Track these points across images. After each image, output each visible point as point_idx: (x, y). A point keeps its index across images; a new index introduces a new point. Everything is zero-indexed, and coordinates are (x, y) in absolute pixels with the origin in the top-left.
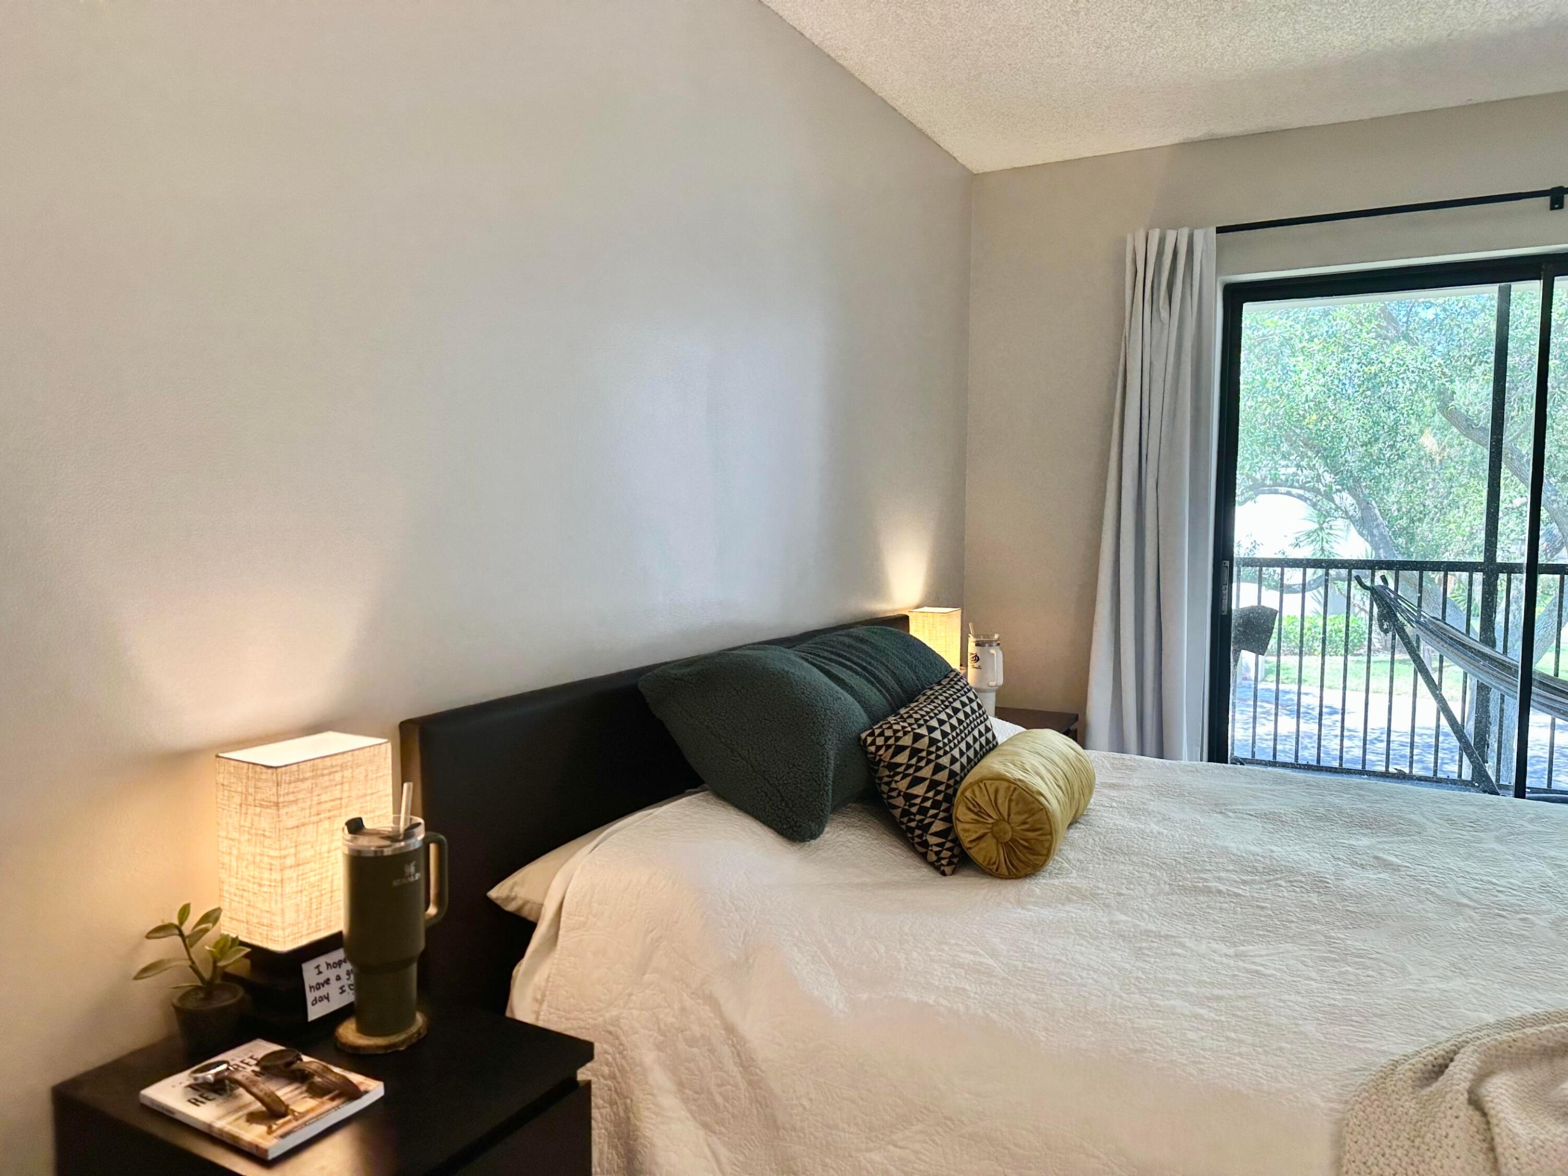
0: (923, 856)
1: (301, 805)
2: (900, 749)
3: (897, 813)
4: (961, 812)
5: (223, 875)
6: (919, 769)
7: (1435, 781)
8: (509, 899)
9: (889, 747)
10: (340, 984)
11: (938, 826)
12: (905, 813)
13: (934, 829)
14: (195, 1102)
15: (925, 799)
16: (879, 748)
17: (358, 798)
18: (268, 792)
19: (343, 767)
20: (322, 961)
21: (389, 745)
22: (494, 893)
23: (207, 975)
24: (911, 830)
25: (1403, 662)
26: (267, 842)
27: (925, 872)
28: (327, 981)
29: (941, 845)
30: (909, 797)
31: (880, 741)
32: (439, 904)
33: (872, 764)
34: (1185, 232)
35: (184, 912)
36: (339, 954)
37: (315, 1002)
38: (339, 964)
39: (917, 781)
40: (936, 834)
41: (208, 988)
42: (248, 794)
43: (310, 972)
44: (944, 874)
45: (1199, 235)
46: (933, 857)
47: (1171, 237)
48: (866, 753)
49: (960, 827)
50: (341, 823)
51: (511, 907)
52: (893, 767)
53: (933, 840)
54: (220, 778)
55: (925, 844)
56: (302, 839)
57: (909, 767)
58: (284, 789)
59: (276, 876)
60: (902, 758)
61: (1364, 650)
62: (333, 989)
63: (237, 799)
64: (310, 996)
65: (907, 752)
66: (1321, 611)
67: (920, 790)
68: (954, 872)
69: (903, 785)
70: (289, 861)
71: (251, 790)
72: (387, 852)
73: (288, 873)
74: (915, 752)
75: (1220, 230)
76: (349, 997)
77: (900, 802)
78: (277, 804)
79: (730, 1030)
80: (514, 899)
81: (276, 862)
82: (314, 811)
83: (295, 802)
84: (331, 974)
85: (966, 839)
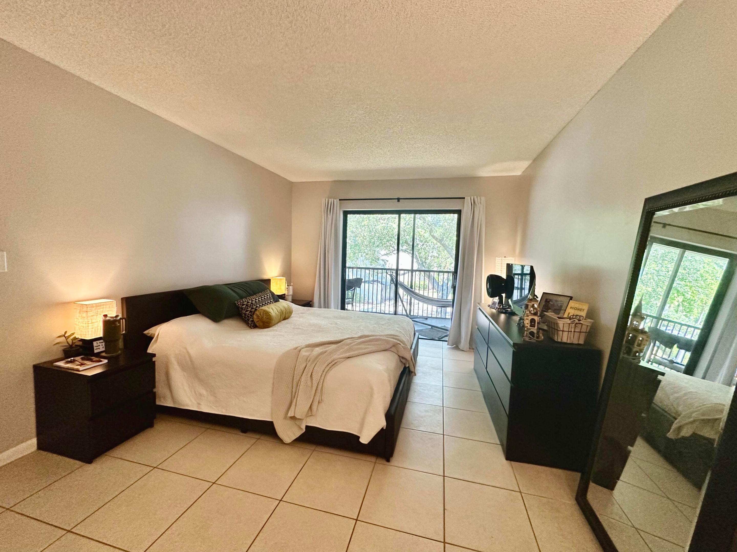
0: (248, 325)
1: (92, 312)
2: (243, 305)
3: (243, 317)
4: (255, 316)
5: (76, 326)
6: (248, 308)
7: (402, 315)
8: (148, 333)
9: (241, 304)
10: (102, 346)
11: (251, 319)
12: (245, 317)
13: (250, 320)
14: (65, 364)
15: (249, 314)
16: (239, 305)
17: (107, 311)
18: (85, 309)
19: (103, 305)
20: (98, 342)
21: (115, 301)
22: (145, 332)
23: (71, 343)
24: (246, 320)
25: (435, 292)
26: (85, 319)
27: (248, 328)
28: (99, 346)
29: (251, 323)
30: (245, 314)
31: (239, 303)
32: (125, 330)
33: (238, 307)
34: (332, 200)
35: (66, 333)
36: (102, 341)
37: (96, 349)
38: (102, 342)
39: (247, 311)
40: (251, 321)
41: (71, 346)
42: (81, 310)
43: (95, 344)
44: (251, 328)
45: (335, 200)
46: (250, 326)
47: (330, 200)
48: (236, 306)
49: (254, 319)
50: (102, 315)
51: (149, 335)
52: (242, 308)
53: (250, 322)
54: (75, 307)
55: (248, 323)
56: (93, 318)
57: (245, 308)
58: (88, 309)
59: (87, 325)
60: (244, 306)
61: (427, 289)
62: (101, 347)
63: (78, 311)
64: (95, 348)
65: (245, 305)
66: (419, 280)
67: (247, 313)
68: (254, 328)
69: (244, 312)
70: (90, 322)
71: (82, 309)
72: (111, 320)
73: (89, 325)
74: (247, 305)
75: (340, 200)
76: (104, 349)
77: (243, 315)
78: (87, 312)
79: (188, 352)
80: (149, 333)
81: (87, 323)
82: (96, 313)
83: (91, 311)
84: (101, 344)
85: (255, 321)
